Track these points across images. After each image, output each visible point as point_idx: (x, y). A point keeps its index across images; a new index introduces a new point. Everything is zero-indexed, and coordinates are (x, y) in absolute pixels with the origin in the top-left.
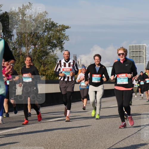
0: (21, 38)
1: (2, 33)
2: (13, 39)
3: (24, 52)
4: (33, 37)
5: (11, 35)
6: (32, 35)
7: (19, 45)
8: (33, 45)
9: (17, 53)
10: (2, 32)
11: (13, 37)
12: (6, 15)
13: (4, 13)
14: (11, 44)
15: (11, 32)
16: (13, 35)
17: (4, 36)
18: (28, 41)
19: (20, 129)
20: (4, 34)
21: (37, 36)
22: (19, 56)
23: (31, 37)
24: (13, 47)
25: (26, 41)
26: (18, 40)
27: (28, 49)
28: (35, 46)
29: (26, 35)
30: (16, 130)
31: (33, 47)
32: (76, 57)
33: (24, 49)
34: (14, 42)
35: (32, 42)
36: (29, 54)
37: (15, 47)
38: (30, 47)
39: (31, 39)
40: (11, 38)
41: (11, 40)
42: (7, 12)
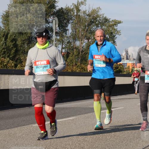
0: (75, 32)
1: (58, 28)
2: (67, 33)
3: (78, 45)
4: (86, 31)
5: (66, 29)
6: (86, 30)
7: (73, 39)
8: (87, 39)
9: (72, 47)
10: (58, 26)
11: (67, 31)
12: (62, 11)
13: (60, 9)
14: (65, 38)
15: (66, 27)
16: (68, 30)
17: (60, 31)
18: (82, 35)
19: (74, 119)
20: (59, 29)
21: (90, 30)
22: (73, 50)
23: (85, 31)
24: (68, 41)
25: (80, 36)
26: (72, 35)
27: (81, 43)
28: (88, 41)
29: (81, 30)
30: (70, 120)
31: (86, 41)
32: (127, 51)
33: (78, 43)
34: (68, 36)
35: (86, 36)
36: (82, 47)
37: (69, 41)
38: (84, 41)
39: (85, 34)
40: (66, 32)
41: (66, 34)
42: (63, 8)
